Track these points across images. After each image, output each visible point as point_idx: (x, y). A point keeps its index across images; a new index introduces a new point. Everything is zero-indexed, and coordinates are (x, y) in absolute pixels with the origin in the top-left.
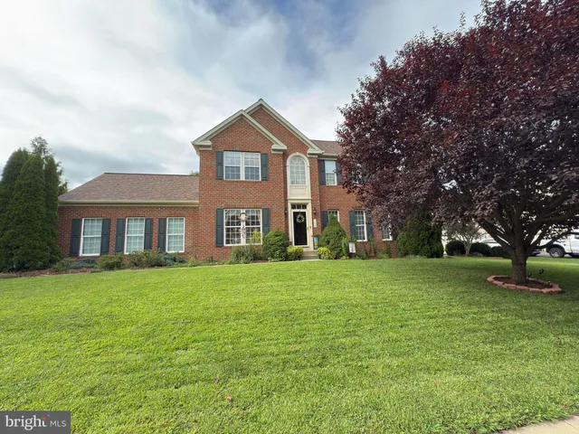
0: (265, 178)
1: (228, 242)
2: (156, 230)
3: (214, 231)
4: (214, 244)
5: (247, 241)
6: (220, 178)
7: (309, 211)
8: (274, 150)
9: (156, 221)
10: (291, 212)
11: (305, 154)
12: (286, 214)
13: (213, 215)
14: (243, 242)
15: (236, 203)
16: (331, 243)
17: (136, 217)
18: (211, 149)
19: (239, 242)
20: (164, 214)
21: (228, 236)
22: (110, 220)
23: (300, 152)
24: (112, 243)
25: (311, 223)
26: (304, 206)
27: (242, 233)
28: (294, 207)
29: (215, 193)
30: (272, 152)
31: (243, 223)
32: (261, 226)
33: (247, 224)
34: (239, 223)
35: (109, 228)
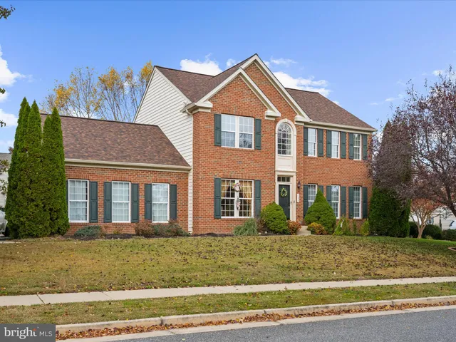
0: (258, 147)
1: (224, 214)
2: (142, 197)
3: (213, 202)
4: (213, 216)
5: (240, 214)
6: (218, 143)
7: (293, 184)
8: (267, 116)
9: (142, 187)
10: (277, 185)
11: (293, 120)
13: (212, 184)
14: (237, 215)
15: (232, 173)
16: (322, 219)
17: (123, 180)
19: (232, 214)
20: (150, 178)
21: (223, 208)
22: (96, 183)
23: (289, 118)
24: (101, 210)
25: (295, 198)
26: (288, 180)
27: (237, 205)
28: (279, 179)
29: (213, 160)
30: (266, 118)
31: (237, 194)
32: (253, 199)
33: (241, 195)
34: (233, 195)
35: (97, 193)
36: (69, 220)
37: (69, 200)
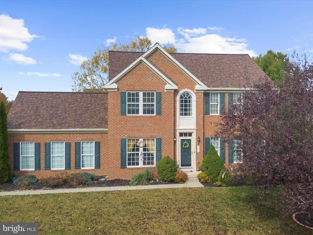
0: (159, 113)
1: (129, 164)
2: (73, 151)
3: (120, 156)
4: (120, 166)
5: (144, 164)
7: (193, 139)
8: (167, 89)
10: (179, 139)
12: (175, 142)
13: (119, 144)
14: (141, 165)
16: (209, 170)
17: (59, 141)
18: (117, 90)
19: (138, 164)
20: (79, 138)
21: (129, 159)
22: (39, 144)
23: (189, 88)
24: (43, 162)
25: (195, 149)
26: (190, 134)
27: (141, 158)
28: (181, 135)
30: (165, 91)
31: (141, 150)
32: (155, 152)
33: (144, 150)
34: (138, 150)
35: (40, 150)
36: (21, 169)
37: (21, 156)
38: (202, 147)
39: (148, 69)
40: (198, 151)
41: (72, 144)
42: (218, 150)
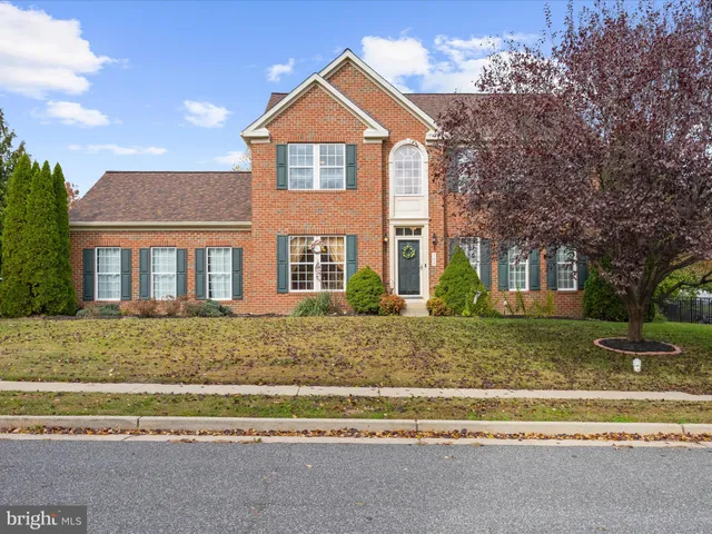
0: (352, 185)
1: (295, 286)
2: (191, 266)
3: (275, 270)
4: (275, 289)
5: (324, 285)
6: (282, 186)
7: (424, 240)
8: (367, 138)
9: (191, 253)
10: (393, 240)
11: (422, 140)
12: (385, 244)
13: (273, 245)
14: (317, 287)
15: (307, 227)
17: (166, 246)
18: (268, 141)
19: (310, 286)
20: (202, 240)
21: (294, 277)
22: (130, 251)
24: (135, 284)
25: (428, 258)
26: (418, 231)
27: (317, 273)
28: (399, 231)
30: (365, 141)
31: (317, 258)
32: (345, 263)
33: (324, 258)
34: (311, 259)
35: (130, 262)
36: (96, 299)
37: (96, 273)
38: (442, 256)
39: (329, 99)
40: (434, 264)
41: (190, 253)
42: (476, 263)
